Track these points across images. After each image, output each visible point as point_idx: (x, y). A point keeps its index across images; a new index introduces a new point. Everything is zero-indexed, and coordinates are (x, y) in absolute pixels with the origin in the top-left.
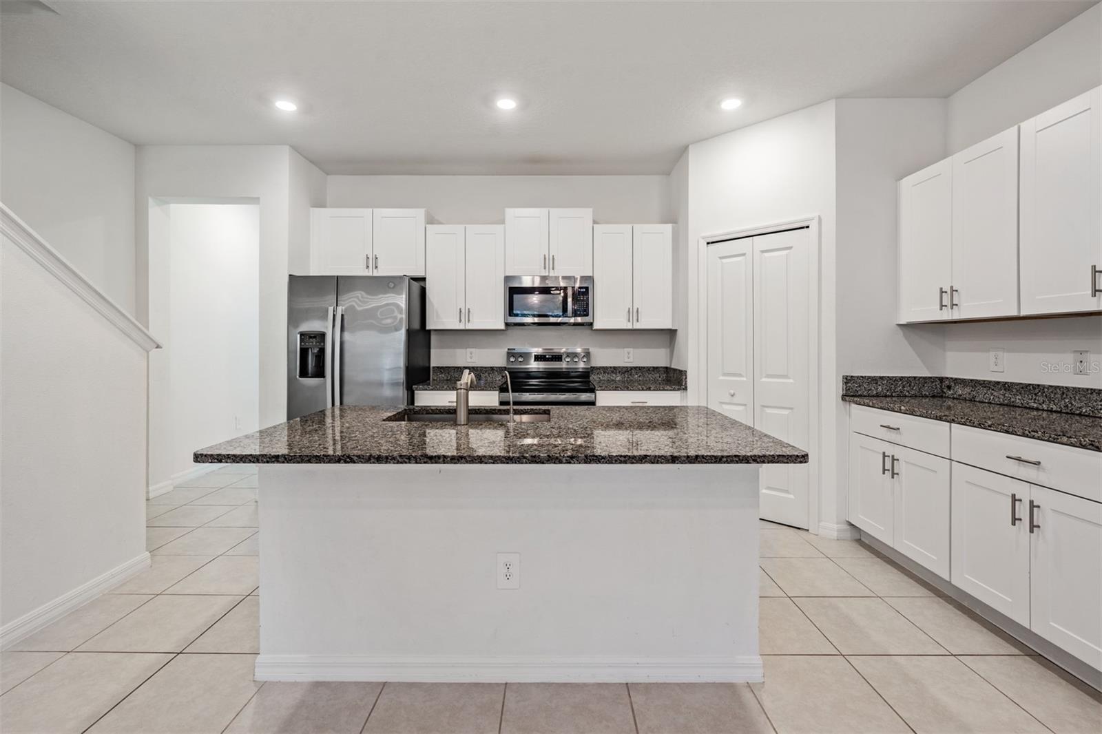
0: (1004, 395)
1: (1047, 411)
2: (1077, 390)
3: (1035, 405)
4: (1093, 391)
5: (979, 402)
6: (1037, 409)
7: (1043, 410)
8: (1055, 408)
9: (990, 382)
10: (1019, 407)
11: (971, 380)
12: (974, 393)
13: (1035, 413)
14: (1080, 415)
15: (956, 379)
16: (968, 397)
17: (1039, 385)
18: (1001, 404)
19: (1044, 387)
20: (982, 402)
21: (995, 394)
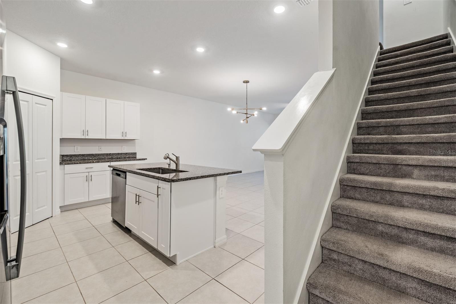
0: (82, 157)
1: (95, 159)
2: (101, 154)
3: (91, 159)
4: (105, 154)
5: (73, 160)
6: (92, 159)
7: (93, 159)
8: (96, 158)
9: (77, 155)
10: (87, 160)
11: (70, 155)
12: (71, 158)
13: (91, 160)
14: (102, 159)
15: (63, 155)
16: (68, 160)
17: (92, 154)
18: (81, 160)
19: (94, 154)
20: (74, 160)
21: (79, 157)
